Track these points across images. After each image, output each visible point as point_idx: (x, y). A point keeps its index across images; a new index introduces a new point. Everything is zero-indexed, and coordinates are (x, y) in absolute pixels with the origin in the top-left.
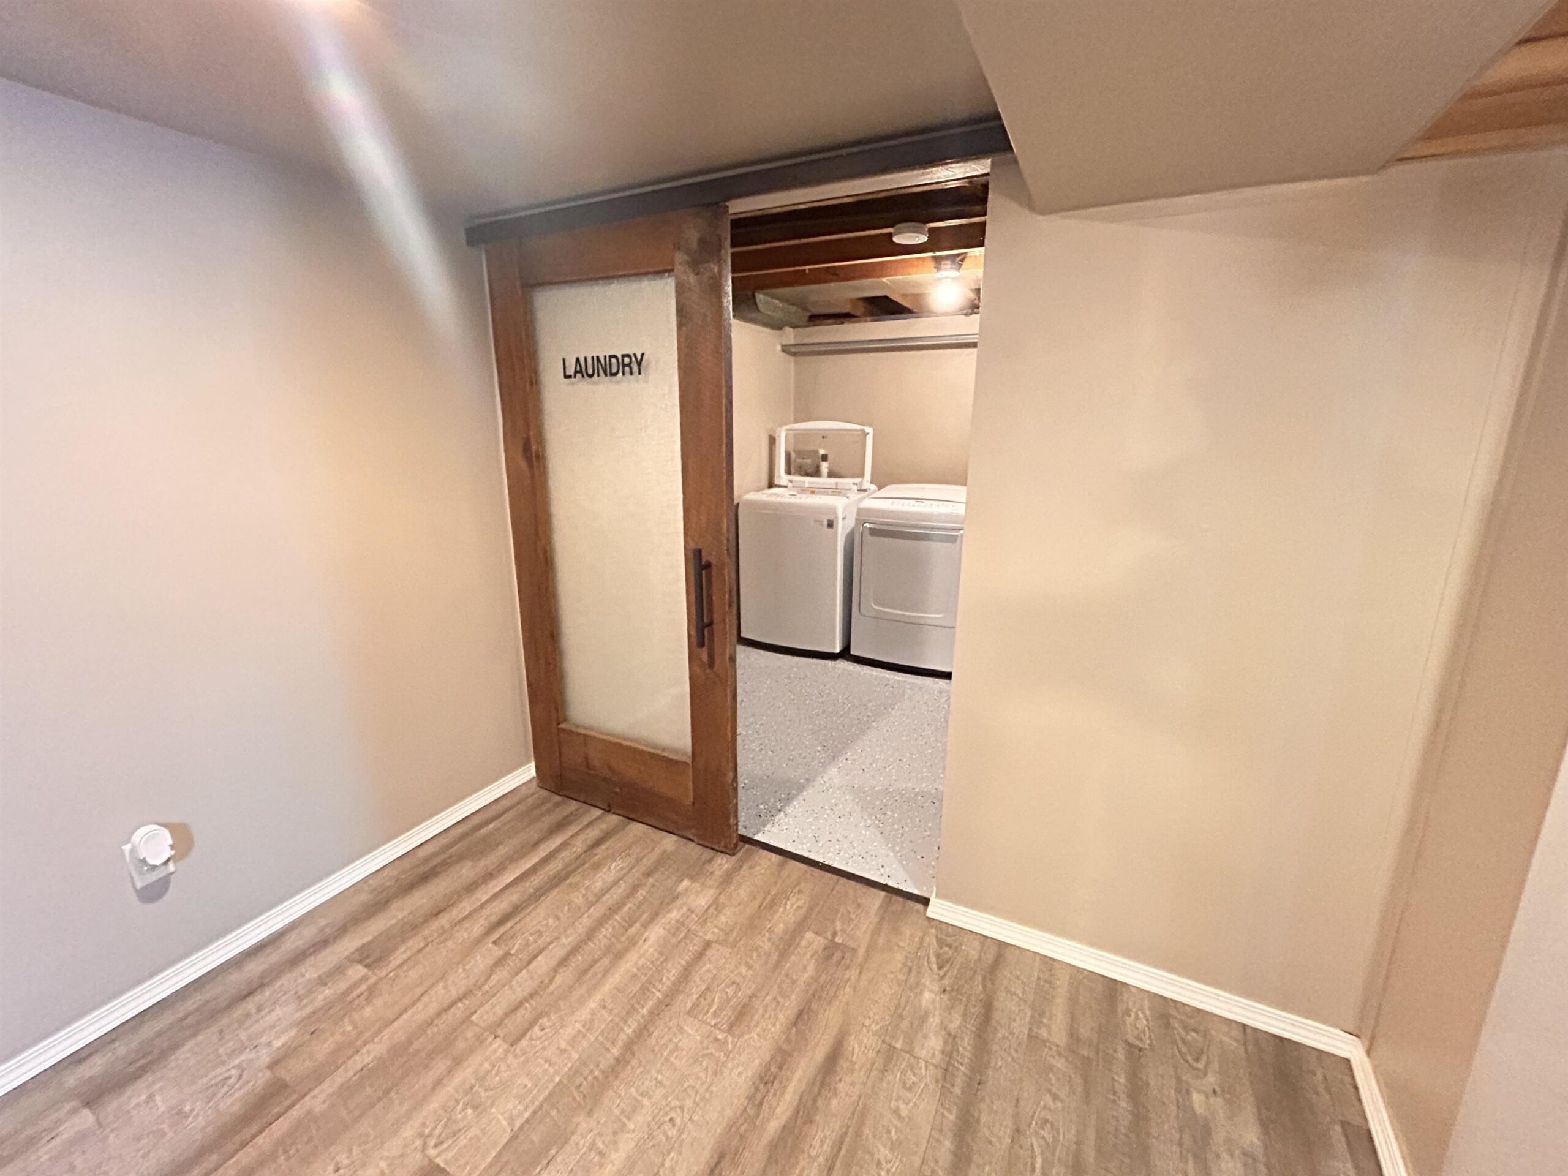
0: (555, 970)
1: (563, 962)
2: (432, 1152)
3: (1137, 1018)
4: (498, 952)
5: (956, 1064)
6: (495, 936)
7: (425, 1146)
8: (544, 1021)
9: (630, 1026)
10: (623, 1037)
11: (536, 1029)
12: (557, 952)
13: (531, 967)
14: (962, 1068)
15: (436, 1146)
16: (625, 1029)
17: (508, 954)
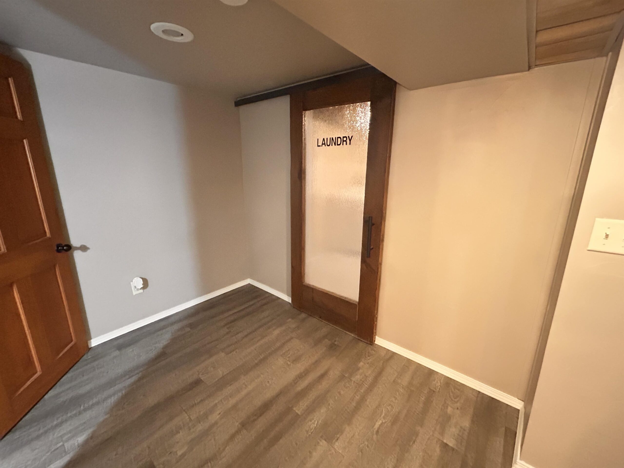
0: (243, 338)
1: (246, 336)
2: (200, 376)
3: (437, 382)
4: (227, 330)
5: (365, 384)
6: (228, 326)
7: (199, 374)
8: (237, 350)
9: (262, 356)
10: (259, 358)
11: (234, 352)
12: (245, 333)
13: (236, 336)
14: (366, 385)
15: (202, 375)
16: (261, 356)
17: (230, 331)
